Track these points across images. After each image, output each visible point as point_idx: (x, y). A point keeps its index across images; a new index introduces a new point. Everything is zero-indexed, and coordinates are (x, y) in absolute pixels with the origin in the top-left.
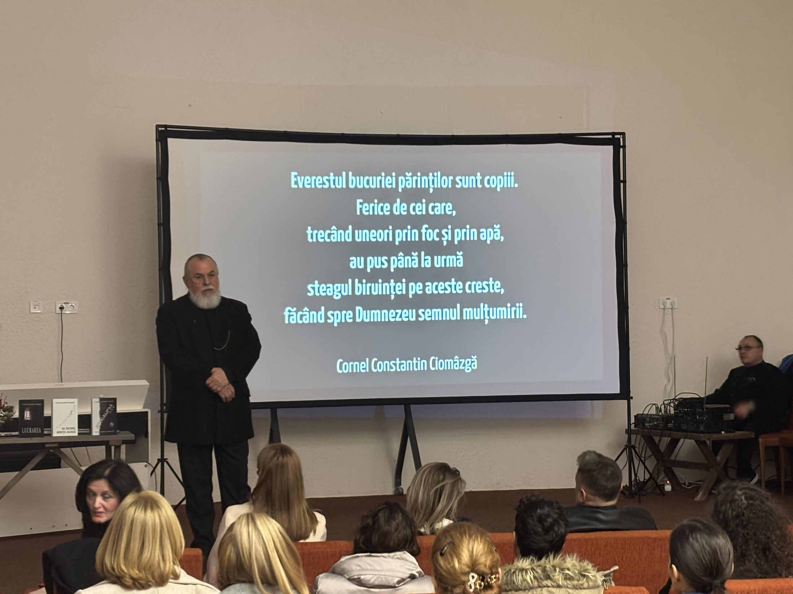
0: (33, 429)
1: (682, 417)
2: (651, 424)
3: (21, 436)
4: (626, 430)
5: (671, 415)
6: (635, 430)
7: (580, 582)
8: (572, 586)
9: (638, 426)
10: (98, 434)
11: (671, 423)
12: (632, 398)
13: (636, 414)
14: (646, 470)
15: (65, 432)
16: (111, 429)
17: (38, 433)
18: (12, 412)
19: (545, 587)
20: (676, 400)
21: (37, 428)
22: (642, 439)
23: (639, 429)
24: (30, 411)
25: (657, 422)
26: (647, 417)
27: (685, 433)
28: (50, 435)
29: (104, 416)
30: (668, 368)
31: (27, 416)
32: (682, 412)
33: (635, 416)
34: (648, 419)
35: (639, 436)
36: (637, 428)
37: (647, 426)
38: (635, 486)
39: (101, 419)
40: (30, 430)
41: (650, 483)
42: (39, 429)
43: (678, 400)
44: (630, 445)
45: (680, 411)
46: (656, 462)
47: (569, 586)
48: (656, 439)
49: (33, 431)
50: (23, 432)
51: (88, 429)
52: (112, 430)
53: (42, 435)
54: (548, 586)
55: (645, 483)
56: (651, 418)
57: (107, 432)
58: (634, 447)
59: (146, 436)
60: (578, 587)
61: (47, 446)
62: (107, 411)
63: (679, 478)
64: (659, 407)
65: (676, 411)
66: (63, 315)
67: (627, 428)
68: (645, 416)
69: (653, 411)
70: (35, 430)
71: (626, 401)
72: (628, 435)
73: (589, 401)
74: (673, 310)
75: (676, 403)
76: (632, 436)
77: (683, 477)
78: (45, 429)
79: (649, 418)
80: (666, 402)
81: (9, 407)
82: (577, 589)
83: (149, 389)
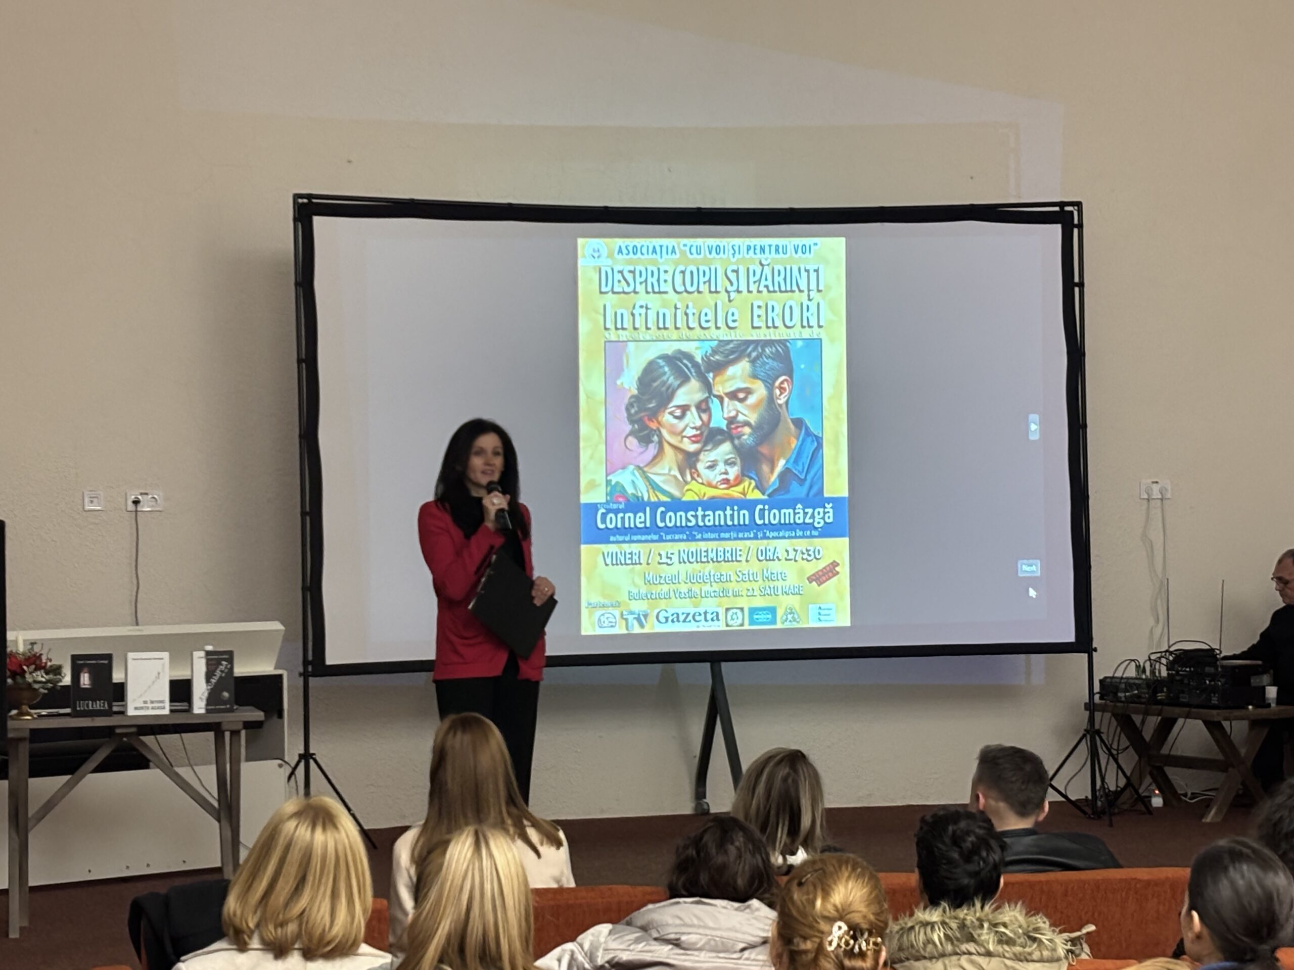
0: (94, 703)
1: (1181, 681)
2: (1127, 694)
3: (76, 714)
4: (1086, 704)
5: (1162, 678)
6: (1100, 705)
7: (1028, 950)
8: (1012, 956)
9: (1105, 698)
10: (203, 711)
11: (1162, 691)
12: (1095, 650)
13: (1101, 677)
14: (1120, 772)
15: (148, 708)
16: (225, 702)
17: (103, 710)
18: (60, 674)
19: (964, 953)
20: (1171, 653)
21: (102, 701)
22: (1113, 719)
23: (1108, 702)
24: (90, 673)
25: (1138, 690)
26: (1120, 683)
27: (1187, 709)
28: (122, 713)
29: (213, 681)
30: (1157, 599)
31: (84, 680)
32: (1181, 673)
33: (1101, 681)
34: (1123, 686)
35: (1108, 715)
36: (1103, 701)
37: (1121, 697)
38: (1102, 799)
39: (207, 686)
40: (90, 705)
41: (1127, 793)
42: (104, 703)
43: (1175, 652)
44: (1093, 730)
45: (1178, 672)
46: (1136, 758)
47: (1007, 955)
48: (1137, 719)
49: (94, 706)
50: (78, 709)
51: (186, 704)
52: (226, 705)
53: (109, 713)
54: (970, 953)
55: (1118, 793)
56: (1129, 684)
57: (218, 707)
58: (1098, 732)
59: (280, 715)
60: (1022, 958)
61: (118, 731)
62: (218, 673)
63: (1175, 785)
64: (1142, 664)
65: (1170, 672)
66: (139, 513)
67: (1087, 701)
68: (1118, 680)
69: (1131, 672)
70: (98, 706)
71: (1086, 655)
72: (1090, 713)
73: (1023, 656)
74: (1164, 501)
75: (1171, 658)
76: (1096, 713)
77: (1182, 783)
78: (115, 703)
79: (1125, 683)
80: (1153, 657)
81: (54, 667)
82: (1021, 961)
83: (284, 636)
